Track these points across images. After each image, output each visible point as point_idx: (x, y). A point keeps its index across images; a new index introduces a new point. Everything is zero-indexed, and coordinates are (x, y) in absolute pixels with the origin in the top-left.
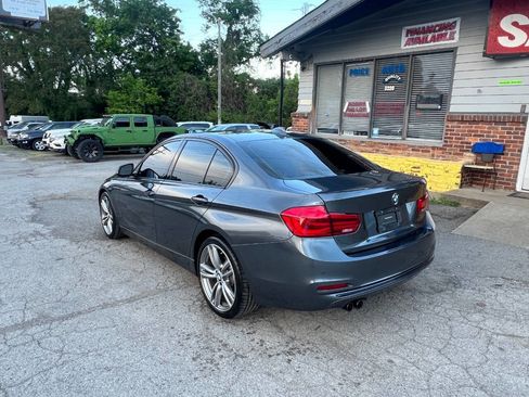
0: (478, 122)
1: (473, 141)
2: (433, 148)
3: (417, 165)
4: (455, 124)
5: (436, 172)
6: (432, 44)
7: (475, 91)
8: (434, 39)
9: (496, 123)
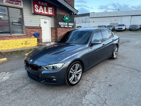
0: (33, 28)
1: (33, 33)
2: (24, 36)
3: (26, 41)
4: (28, 29)
5: (32, 41)
6: (15, 5)
7: (29, 21)
8: (15, 4)
9: (37, 29)
